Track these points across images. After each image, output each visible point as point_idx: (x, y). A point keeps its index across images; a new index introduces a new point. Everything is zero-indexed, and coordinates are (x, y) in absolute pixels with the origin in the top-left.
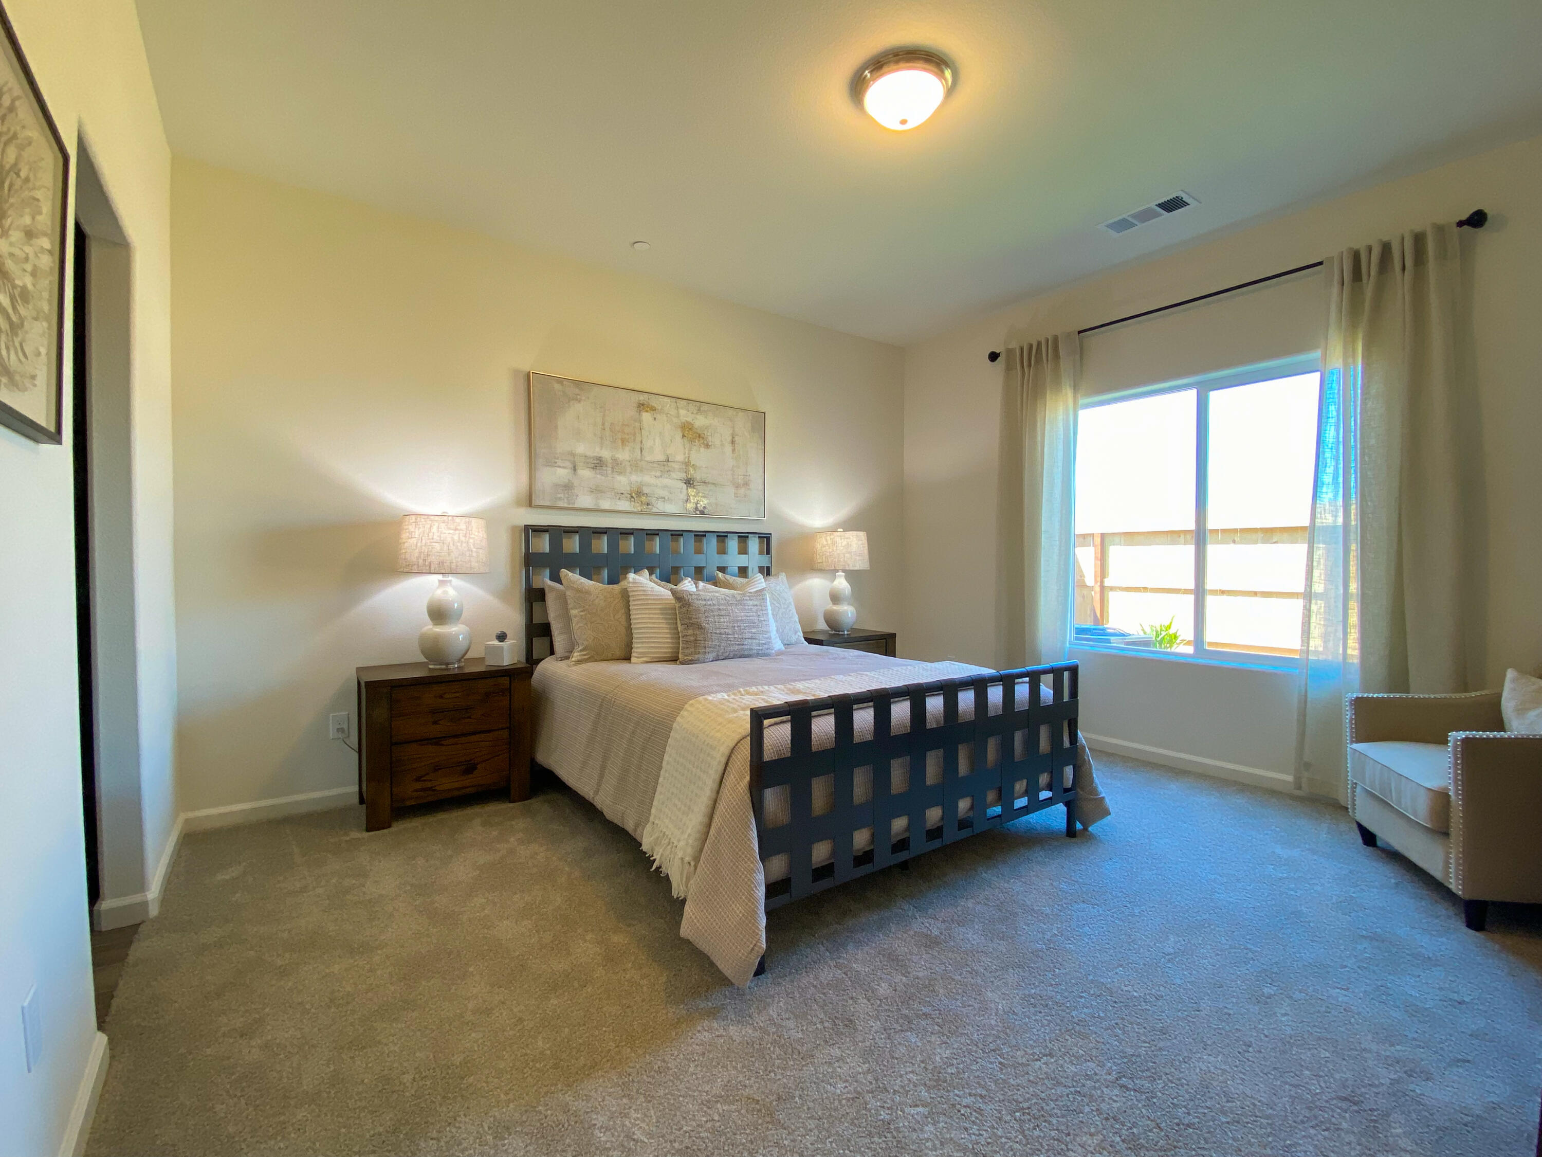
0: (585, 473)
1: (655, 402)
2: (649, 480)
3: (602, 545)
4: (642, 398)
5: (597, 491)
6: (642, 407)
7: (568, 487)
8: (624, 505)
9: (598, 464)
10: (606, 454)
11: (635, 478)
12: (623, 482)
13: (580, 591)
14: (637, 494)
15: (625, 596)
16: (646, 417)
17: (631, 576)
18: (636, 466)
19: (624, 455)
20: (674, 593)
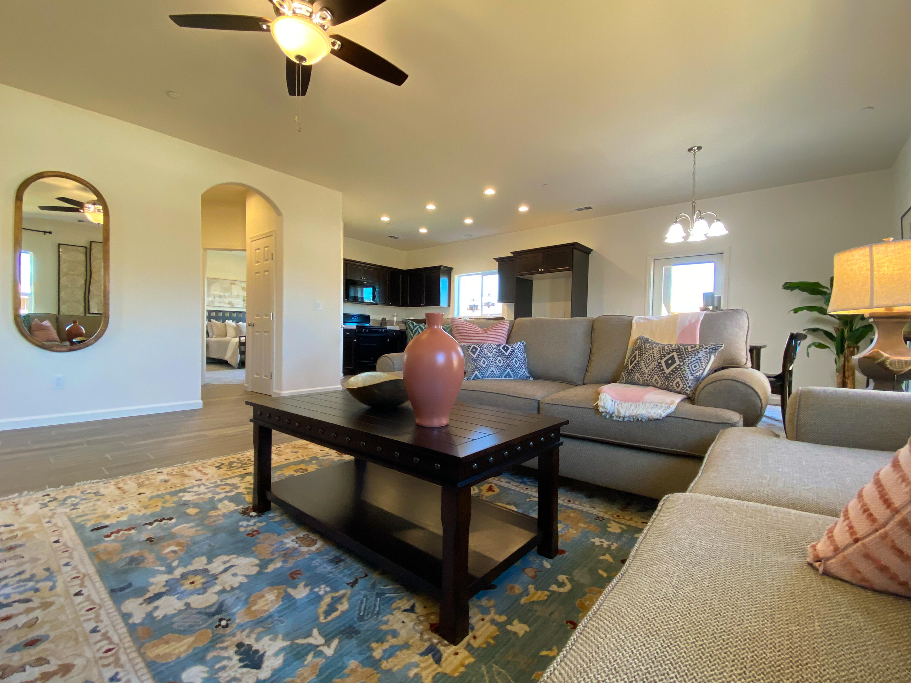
0: (217, 299)
1: (235, 282)
2: (234, 300)
3: (221, 314)
4: (232, 282)
5: (220, 302)
6: (232, 283)
7: (213, 301)
8: (227, 305)
9: (220, 296)
10: (222, 294)
11: (230, 300)
12: (227, 300)
13: (215, 323)
14: (230, 303)
15: (226, 325)
16: (233, 286)
17: (227, 321)
18: (230, 297)
19: (227, 294)
20: (237, 325)
